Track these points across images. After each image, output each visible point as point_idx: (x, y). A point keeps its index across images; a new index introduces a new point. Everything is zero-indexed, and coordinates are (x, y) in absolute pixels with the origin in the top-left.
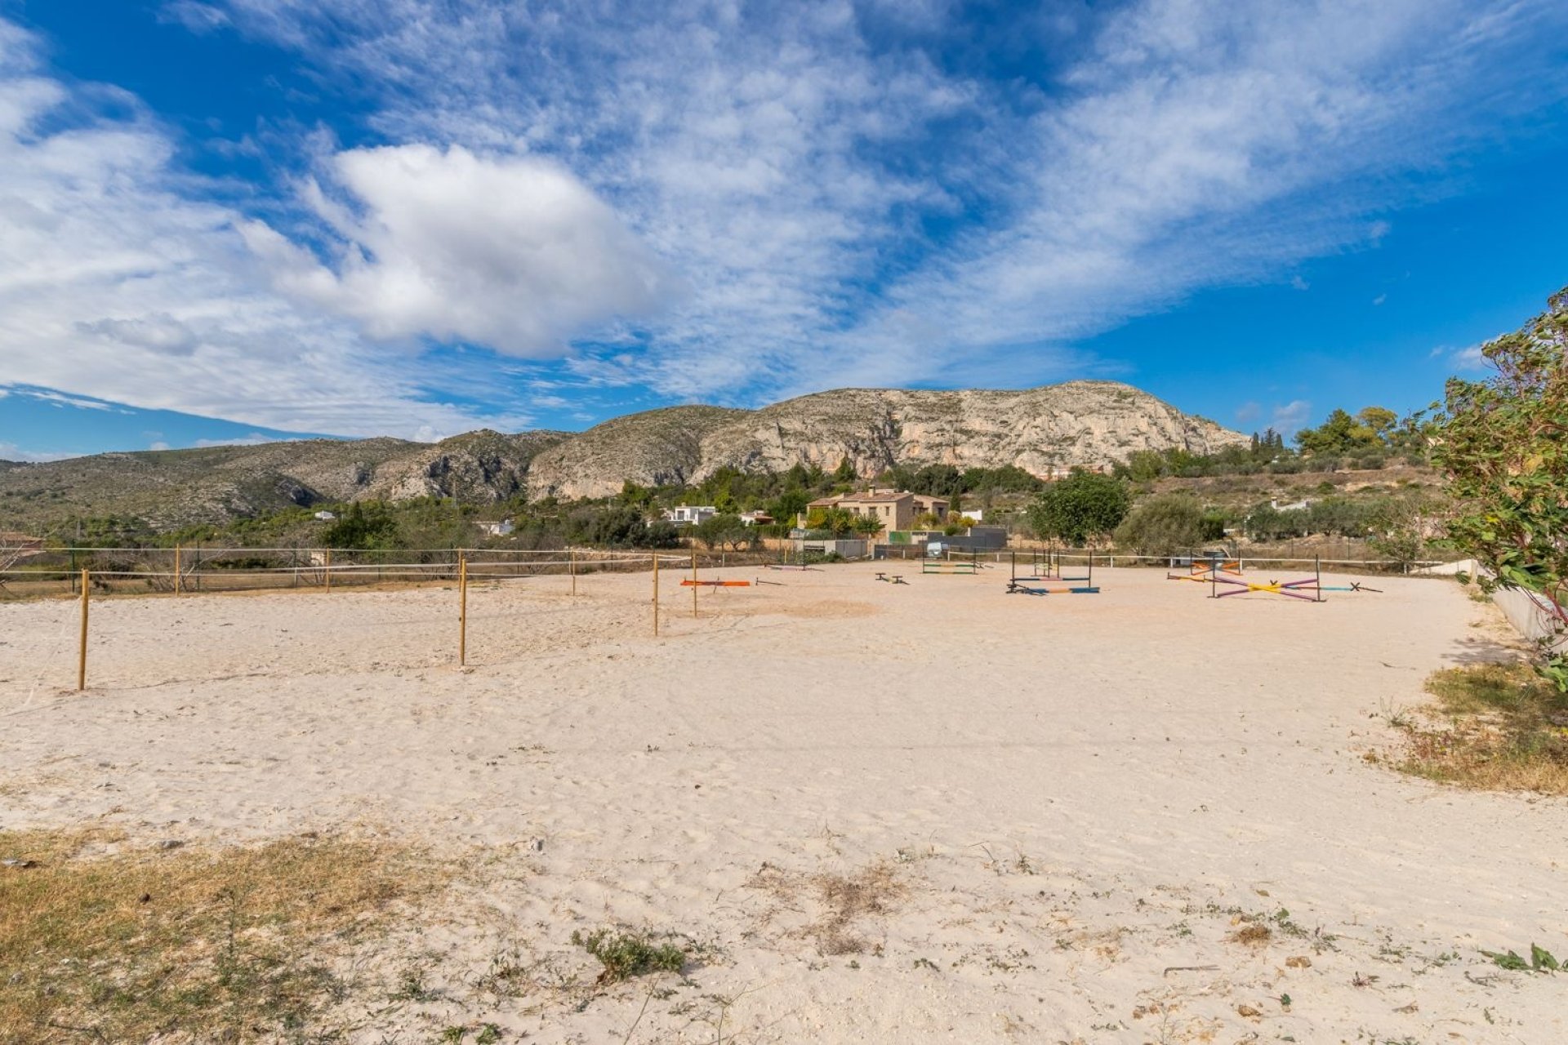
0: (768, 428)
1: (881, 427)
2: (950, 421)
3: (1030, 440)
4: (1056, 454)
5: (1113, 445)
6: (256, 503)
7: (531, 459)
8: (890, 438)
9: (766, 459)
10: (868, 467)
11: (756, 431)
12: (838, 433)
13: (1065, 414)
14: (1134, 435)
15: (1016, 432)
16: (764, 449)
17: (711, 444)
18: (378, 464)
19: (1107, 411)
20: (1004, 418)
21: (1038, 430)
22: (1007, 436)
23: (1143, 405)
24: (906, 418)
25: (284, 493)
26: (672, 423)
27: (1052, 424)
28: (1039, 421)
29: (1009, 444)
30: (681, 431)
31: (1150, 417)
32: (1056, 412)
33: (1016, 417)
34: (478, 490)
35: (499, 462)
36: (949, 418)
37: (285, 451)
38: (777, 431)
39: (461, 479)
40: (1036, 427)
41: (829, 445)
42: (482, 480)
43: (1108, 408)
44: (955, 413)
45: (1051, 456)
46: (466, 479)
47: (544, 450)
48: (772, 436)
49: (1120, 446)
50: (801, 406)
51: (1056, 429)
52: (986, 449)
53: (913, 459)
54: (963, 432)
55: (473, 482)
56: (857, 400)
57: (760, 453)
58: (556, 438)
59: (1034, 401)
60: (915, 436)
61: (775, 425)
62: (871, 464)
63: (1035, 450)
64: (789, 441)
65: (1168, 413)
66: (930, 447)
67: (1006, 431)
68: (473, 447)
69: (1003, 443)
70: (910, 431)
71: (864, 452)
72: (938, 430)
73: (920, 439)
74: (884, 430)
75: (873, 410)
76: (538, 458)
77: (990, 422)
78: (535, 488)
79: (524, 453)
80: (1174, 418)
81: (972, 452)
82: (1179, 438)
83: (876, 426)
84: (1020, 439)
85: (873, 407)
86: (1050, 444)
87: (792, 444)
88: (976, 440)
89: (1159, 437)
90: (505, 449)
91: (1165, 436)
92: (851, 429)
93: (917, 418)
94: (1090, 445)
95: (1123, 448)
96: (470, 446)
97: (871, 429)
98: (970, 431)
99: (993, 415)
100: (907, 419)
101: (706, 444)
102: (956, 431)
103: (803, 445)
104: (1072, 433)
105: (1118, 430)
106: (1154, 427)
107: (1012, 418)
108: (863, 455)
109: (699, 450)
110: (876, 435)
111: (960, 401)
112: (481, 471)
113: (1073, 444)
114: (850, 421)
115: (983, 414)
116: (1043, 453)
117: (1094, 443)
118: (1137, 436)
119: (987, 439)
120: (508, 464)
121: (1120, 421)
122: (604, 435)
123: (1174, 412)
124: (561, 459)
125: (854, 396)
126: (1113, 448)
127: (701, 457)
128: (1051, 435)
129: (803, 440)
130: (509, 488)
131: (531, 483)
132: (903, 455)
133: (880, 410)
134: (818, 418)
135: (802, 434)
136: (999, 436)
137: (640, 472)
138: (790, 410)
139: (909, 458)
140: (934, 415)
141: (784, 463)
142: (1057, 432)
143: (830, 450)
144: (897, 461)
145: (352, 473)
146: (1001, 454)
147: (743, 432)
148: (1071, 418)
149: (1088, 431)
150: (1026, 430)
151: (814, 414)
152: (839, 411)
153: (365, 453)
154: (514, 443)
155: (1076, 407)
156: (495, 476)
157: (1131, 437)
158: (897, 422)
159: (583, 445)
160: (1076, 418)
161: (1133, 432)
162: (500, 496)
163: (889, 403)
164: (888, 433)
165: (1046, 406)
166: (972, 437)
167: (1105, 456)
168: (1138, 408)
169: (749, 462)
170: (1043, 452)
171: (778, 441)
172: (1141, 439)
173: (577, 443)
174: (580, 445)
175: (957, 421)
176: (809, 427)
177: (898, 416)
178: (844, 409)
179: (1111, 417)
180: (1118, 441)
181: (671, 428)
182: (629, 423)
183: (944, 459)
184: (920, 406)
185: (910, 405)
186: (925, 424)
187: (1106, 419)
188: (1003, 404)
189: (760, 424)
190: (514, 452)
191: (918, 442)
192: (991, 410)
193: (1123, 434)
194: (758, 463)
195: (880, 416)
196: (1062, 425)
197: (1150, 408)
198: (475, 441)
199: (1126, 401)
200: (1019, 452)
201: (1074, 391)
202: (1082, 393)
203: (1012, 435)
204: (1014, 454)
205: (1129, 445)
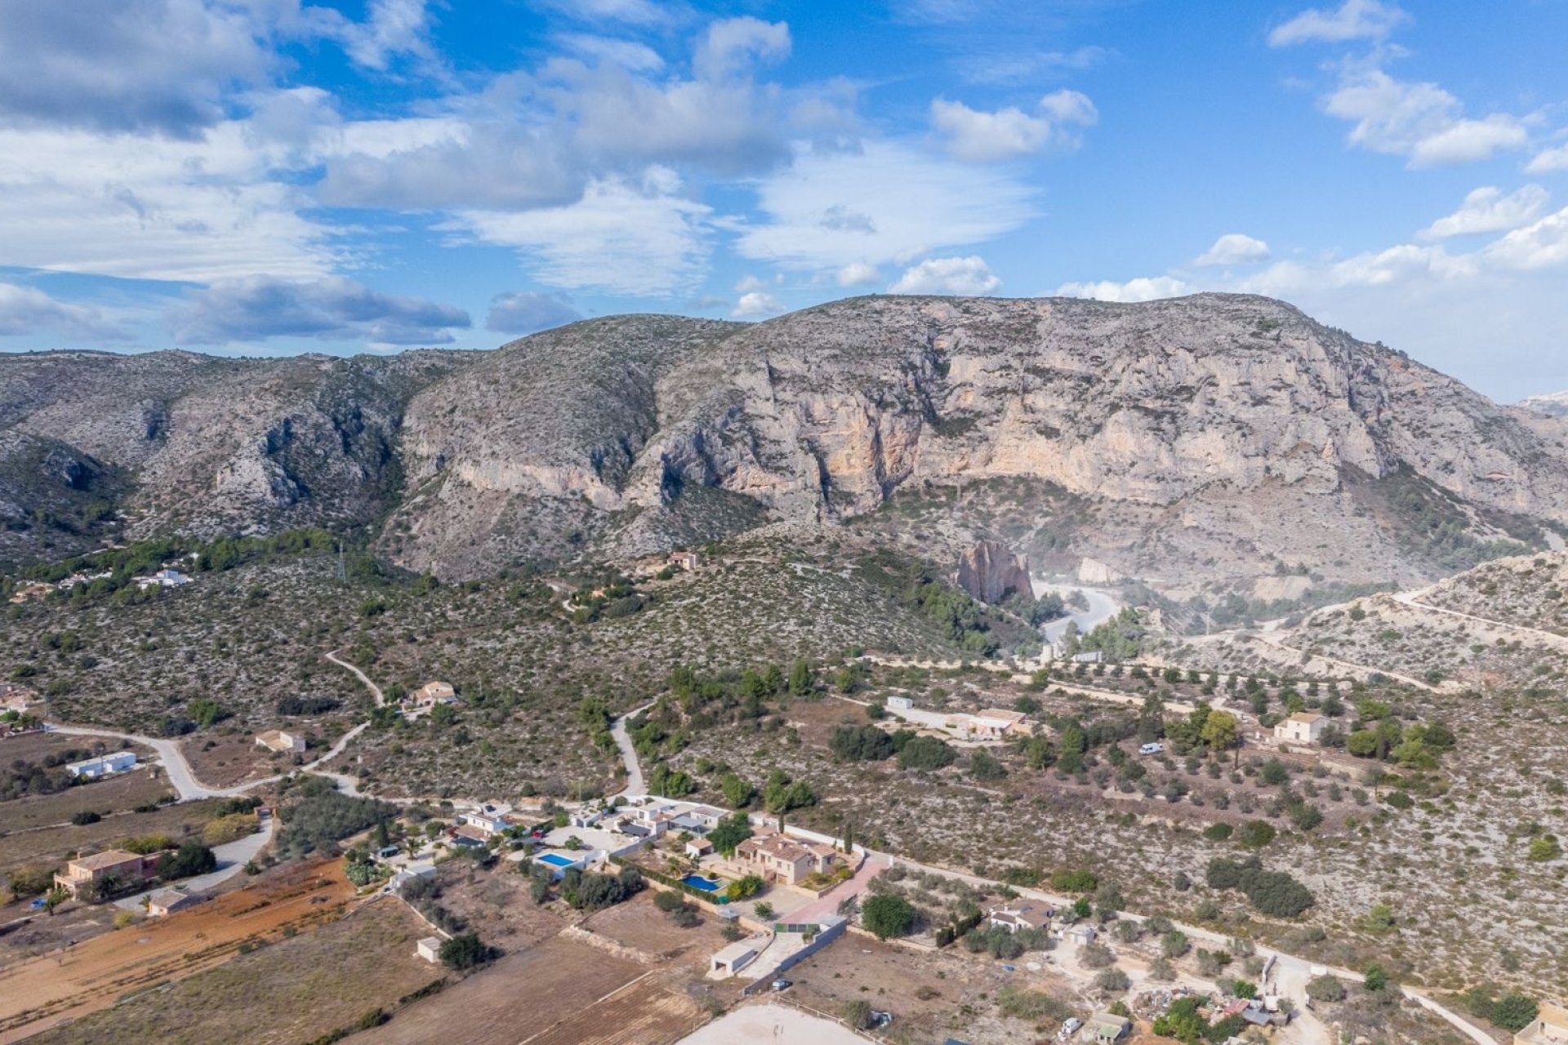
0: (753, 370)
1: (918, 364)
2: (1020, 354)
3: (1130, 391)
4: (1166, 412)
5: (1244, 403)
6: (24, 499)
7: (405, 404)
8: (932, 380)
9: (750, 417)
10: (897, 427)
11: (736, 373)
12: (854, 377)
13: (1182, 353)
14: (1275, 388)
15: (1111, 376)
16: (748, 402)
17: (672, 390)
19: (1239, 351)
20: (1097, 352)
21: (1142, 376)
22: (1099, 380)
23: (1291, 342)
24: (956, 346)
25: (54, 474)
26: (612, 354)
27: (1162, 368)
28: (1143, 363)
29: (1102, 393)
30: (626, 367)
31: (1301, 360)
32: (1169, 349)
33: (1113, 353)
34: (336, 468)
35: (358, 415)
36: (1018, 349)
38: (766, 376)
39: (310, 452)
40: (1139, 372)
41: (841, 397)
42: (340, 452)
43: (1241, 346)
44: (1027, 341)
45: (1158, 416)
46: (318, 451)
47: (423, 386)
48: (757, 382)
49: (1254, 405)
50: (801, 331)
51: (1168, 375)
52: (1069, 398)
53: (964, 411)
54: (1038, 371)
55: (326, 456)
56: (885, 319)
57: (741, 410)
58: (440, 364)
59: (1141, 327)
60: (969, 376)
61: (764, 365)
62: (903, 422)
63: (1136, 407)
64: (784, 390)
65: (1327, 353)
66: (989, 393)
67: (1098, 372)
68: (322, 395)
69: (1093, 391)
70: (963, 368)
71: (892, 405)
72: (1002, 368)
73: (975, 382)
74: (923, 368)
75: (907, 337)
76: (416, 403)
77: (1077, 358)
78: (415, 454)
79: (394, 393)
80: (1336, 360)
81: (1050, 403)
82: (1339, 391)
83: (910, 363)
84: (1117, 388)
85: (908, 332)
86: (1158, 398)
87: (787, 396)
88: (1055, 384)
89: (1310, 390)
90: (368, 391)
91: (1319, 388)
92: (875, 370)
93: (972, 349)
94: (1212, 402)
95: (1259, 408)
96: (318, 394)
97: (904, 370)
98: (1048, 371)
99: (1081, 346)
100: (958, 349)
101: (664, 388)
102: (1027, 370)
103: (804, 397)
104: (1190, 381)
105: (1253, 380)
106: (1304, 376)
107: (1107, 352)
108: (890, 410)
109: (653, 397)
110: (910, 377)
111: (1037, 319)
112: (337, 437)
113: (1190, 399)
114: (873, 356)
115: (1066, 346)
116: (1147, 412)
117: (1219, 399)
118: (1279, 389)
119: (1071, 384)
120: (374, 417)
121: (1256, 368)
122: (514, 371)
123: (1337, 349)
124: (452, 411)
125: (880, 313)
126: (1244, 408)
127: (657, 412)
128: (1161, 384)
129: (804, 390)
130: (378, 459)
131: (407, 446)
132: (950, 406)
133: (917, 336)
134: (827, 352)
135: (803, 379)
136: (1088, 379)
137: (570, 450)
138: (786, 338)
139: (958, 409)
140: (996, 344)
141: (777, 424)
142: (1170, 380)
143: (843, 404)
144: (942, 413)
145: (138, 419)
146: (1090, 409)
147: (718, 373)
148: (1190, 358)
149: (1211, 381)
150: (1125, 376)
151: (821, 347)
152: (857, 340)
153: (152, 381)
154: (379, 378)
155: (1198, 341)
156: (356, 442)
157: (1271, 392)
158: (942, 352)
159: (484, 388)
160: (1197, 358)
161: (1275, 383)
162: (366, 474)
163: (933, 324)
164: (928, 372)
165: (1157, 337)
166: (1050, 380)
167: (1233, 420)
168: (1285, 346)
169: (725, 424)
171: (768, 391)
172: (1284, 395)
173: (474, 383)
174: (478, 386)
175: (1029, 354)
176: (814, 367)
177: (944, 343)
178: (864, 337)
179: (1245, 362)
180: (1252, 398)
181: (612, 364)
182: (549, 350)
183: (1009, 413)
184: (977, 328)
185: (963, 325)
186: (983, 359)
187: (1238, 364)
188: (1097, 330)
189: (743, 361)
190: (380, 394)
191: (972, 385)
192: (1079, 339)
193: (1259, 387)
194: (738, 424)
195: (918, 346)
196: (1176, 369)
197: (1301, 347)
198: (324, 382)
199: (1268, 335)
200: (1114, 408)
201: (1198, 314)
202: (1208, 319)
203: (1107, 380)
204: (1107, 409)
205: (1267, 404)
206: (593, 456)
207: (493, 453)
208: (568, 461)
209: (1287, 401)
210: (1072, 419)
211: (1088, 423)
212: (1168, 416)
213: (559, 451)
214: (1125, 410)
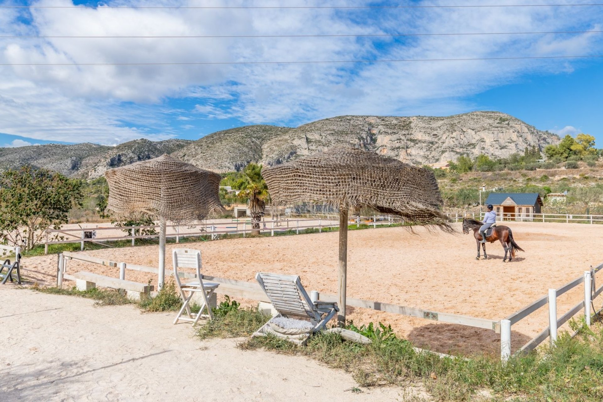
0: (300, 138)
1: (365, 138)
2: (405, 134)
3: (450, 145)
4: (464, 153)
5: (497, 148)
8: (370, 144)
9: (299, 155)
11: (293, 139)
12: (340, 141)
13: (470, 131)
14: (509, 142)
15: (441, 140)
16: (298, 150)
17: (268, 147)
18: (84, 158)
19: (493, 129)
20: (435, 132)
21: (454, 139)
22: (437, 143)
23: (514, 125)
24: (379, 132)
26: (246, 135)
27: (462, 137)
28: (454, 134)
29: (438, 147)
30: (251, 140)
31: (518, 132)
32: (464, 129)
33: (442, 132)
36: (403, 132)
37: (33, 151)
38: (305, 140)
43: (494, 127)
44: (407, 129)
45: (462, 154)
47: (175, 150)
48: (303, 143)
49: (501, 149)
50: (319, 125)
51: (465, 139)
52: (425, 150)
54: (411, 140)
56: (352, 122)
57: (295, 153)
58: (182, 144)
59: (452, 123)
60: (384, 143)
61: (304, 136)
63: (452, 151)
64: (312, 145)
65: (529, 130)
66: (393, 149)
67: (436, 140)
68: (135, 149)
69: (434, 147)
70: (382, 140)
72: (398, 139)
73: (387, 145)
74: (366, 139)
75: (360, 128)
77: (427, 135)
81: (417, 152)
83: (362, 137)
84: (444, 145)
85: (360, 126)
86: (461, 148)
88: (419, 145)
89: (523, 144)
90: (153, 150)
91: (527, 143)
93: (386, 132)
94: (484, 148)
95: (503, 150)
96: (133, 148)
97: (359, 139)
98: (416, 140)
99: (429, 131)
101: (266, 147)
102: (408, 140)
103: (320, 148)
104: (474, 141)
105: (500, 140)
106: (520, 138)
107: (439, 132)
109: (261, 150)
110: (362, 142)
111: (410, 122)
113: (474, 148)
114: (347, 134)
115: (423, 131)
117: (486, 147)
119: (426, 144)
121: (501, 135)
122: (208, 142)
123: (533, 129)
124: (184, 156)
125: (350, 120)
126: (497, 150)
127: (262, 155)
128: (462, 143)
129: (320, 145)
133: (364, 128)
134: (329, 132)
135: (319, 141)
136: (432, 143)
137: (227, 163)
138: (313, 128)
140: (395, 131)
142: (465, 141)
145: (69, 163)
146: (433, 153)
147: (286, 140)
148: (473, 132)
149: (482, 140)
150: (447, 140)
151: (326, 130)
152: (341, 129)
153: (77, 152)
155: (476, 126)
157: (507, 144)
158: (374, 134)
159: (197, 147)
160: (476, 132)
161: (509, 141)
163: (370, 124)
164: (369, 141)
165: (459, 126)
166: (417, 143)
168: (511, 127)
169: (289, 157)
170: (457, 152)
171: (306, 146)
172: (513, 145)
173: (193, 146)
174: (195, 147)
175: (408, 134)
176: (324, 137)
177: (375, 131)
178: (344, 127)
179: (496, 132)
180: (500, 146)
181: (246, 138)
182: (222, 135)
183: (401, 156)
184: (388, 126)
185: (382, 125)
186: (390, 136)
187: (493, 133)
188: (435, 125)
189: (296, 136)
190: (158, 151)
191: (386, 146)
192: (428, 128)
193: (502, 142)
194: (294, 158)
195: (364, 131)
196: (468, 137)
197: (518, 127)
198: (137, 145)
199: (504, 123)
200: (443, 152)
201: (475, 117)
202: (479, 119)
203: (440, 142)
204: (440, 153)
205: (506, 148)
206: (236, 166)
208: (225, 167)
209: (515, 147)
210: (426, 158)
211: (433, 159)
212: (466, 154)
213: (222, 163)
214: (448, 152)
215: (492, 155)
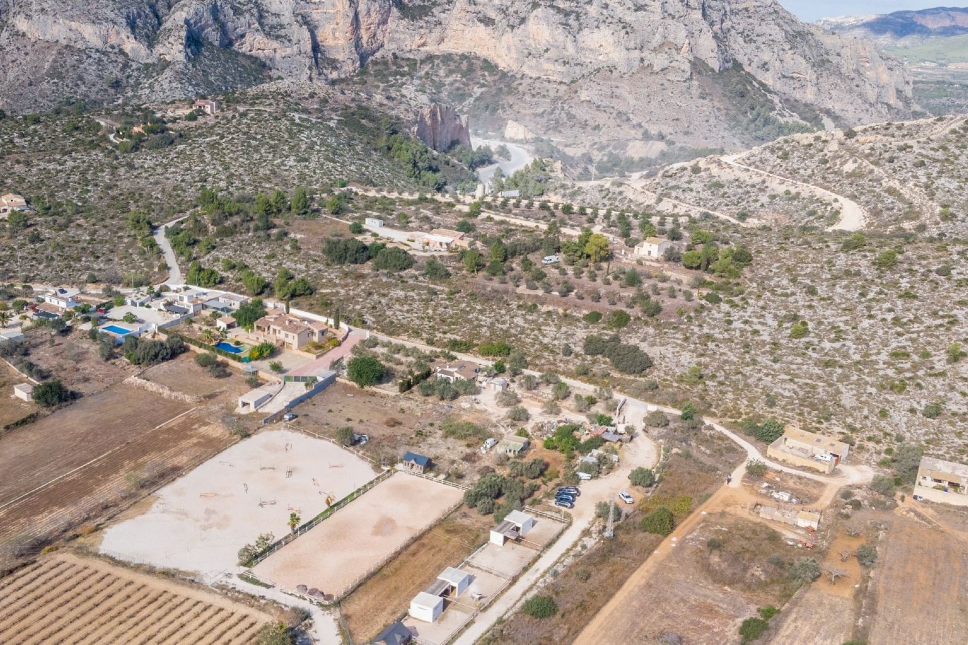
4: (572, 12)
5: (629, 8)
10: (372, 9)
45: (567, 14)
49: (636, 10)
62: (376, 5)
82: (696, 4)
89: (676, 2)
94: (606, 6)
95: (639, 13)
116: (559, 10)
126: (628, 12)
157: (648, 1)
170: (558, 8)
172: (658, 4)
180: (635, 5)
183: (457, 4)
200: (535, 5)
204: (530, 6)
205: (645, 10)
206: (128, 17)
207: (43, 9)
208: (107, 20)
209: (659, 9)
210: (504, 12)
211: (515, 16)
212: (574, 14)
213: (99, 11)
214: (543, 7)
215: (620, 21)
